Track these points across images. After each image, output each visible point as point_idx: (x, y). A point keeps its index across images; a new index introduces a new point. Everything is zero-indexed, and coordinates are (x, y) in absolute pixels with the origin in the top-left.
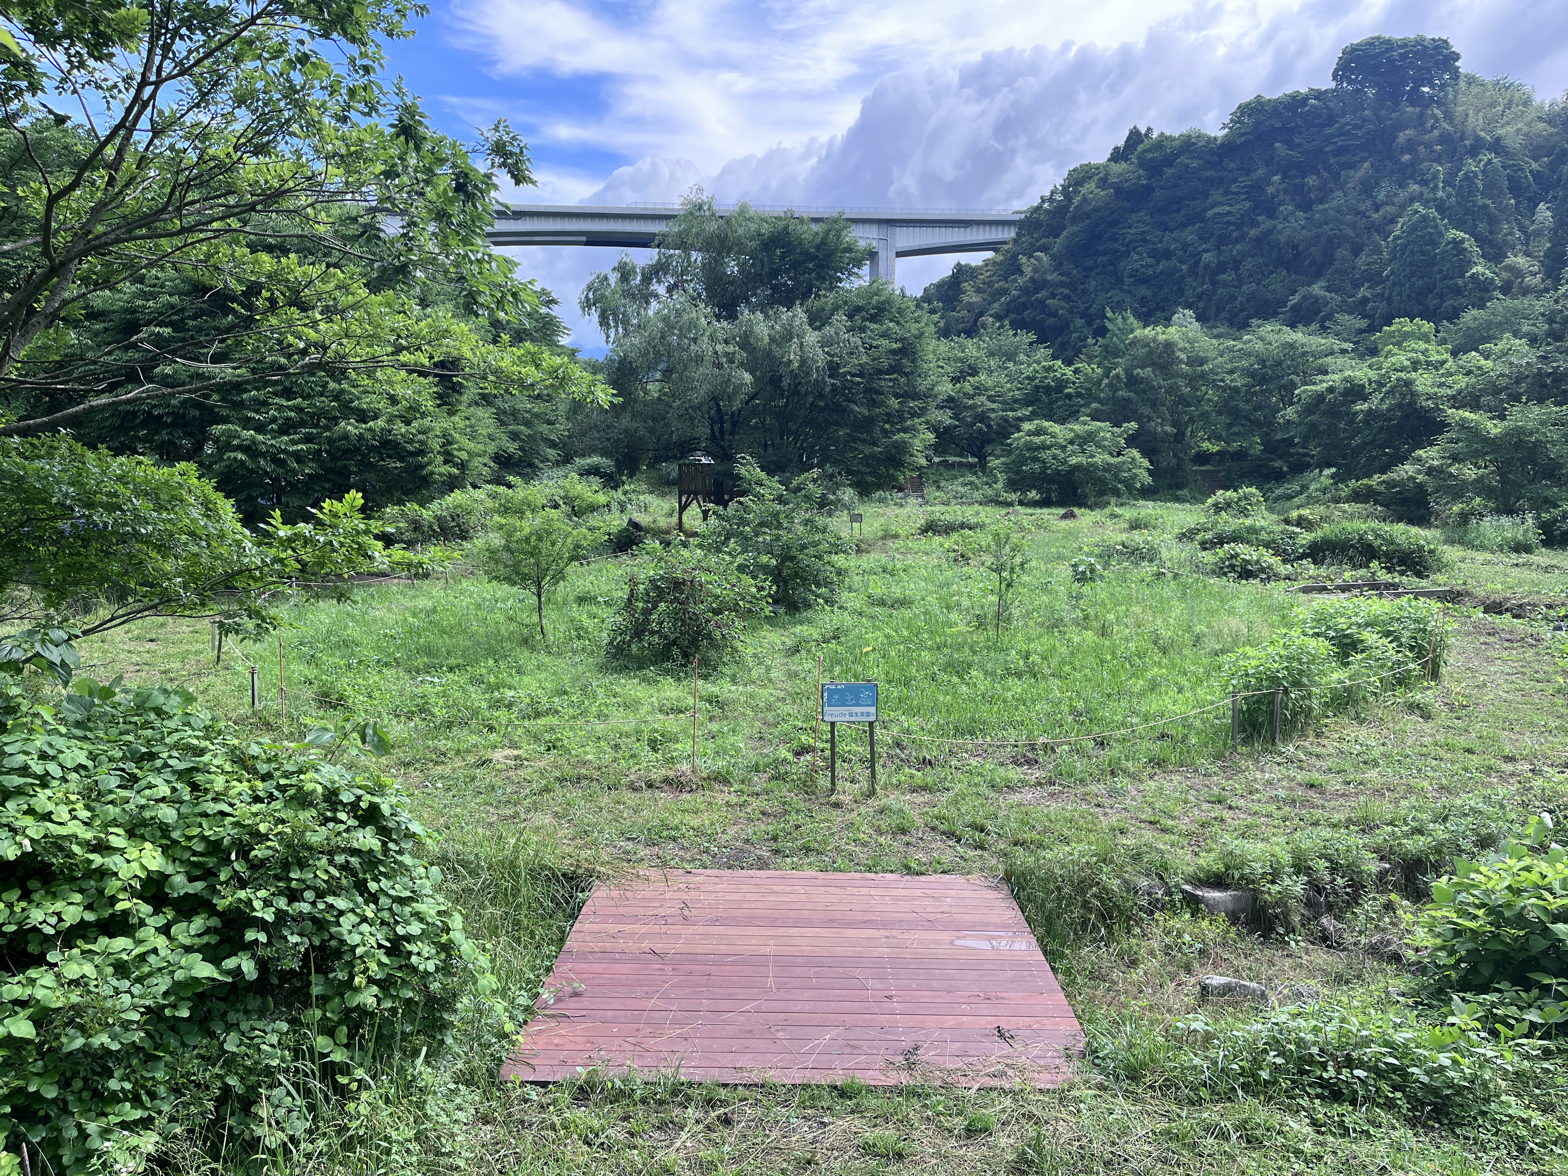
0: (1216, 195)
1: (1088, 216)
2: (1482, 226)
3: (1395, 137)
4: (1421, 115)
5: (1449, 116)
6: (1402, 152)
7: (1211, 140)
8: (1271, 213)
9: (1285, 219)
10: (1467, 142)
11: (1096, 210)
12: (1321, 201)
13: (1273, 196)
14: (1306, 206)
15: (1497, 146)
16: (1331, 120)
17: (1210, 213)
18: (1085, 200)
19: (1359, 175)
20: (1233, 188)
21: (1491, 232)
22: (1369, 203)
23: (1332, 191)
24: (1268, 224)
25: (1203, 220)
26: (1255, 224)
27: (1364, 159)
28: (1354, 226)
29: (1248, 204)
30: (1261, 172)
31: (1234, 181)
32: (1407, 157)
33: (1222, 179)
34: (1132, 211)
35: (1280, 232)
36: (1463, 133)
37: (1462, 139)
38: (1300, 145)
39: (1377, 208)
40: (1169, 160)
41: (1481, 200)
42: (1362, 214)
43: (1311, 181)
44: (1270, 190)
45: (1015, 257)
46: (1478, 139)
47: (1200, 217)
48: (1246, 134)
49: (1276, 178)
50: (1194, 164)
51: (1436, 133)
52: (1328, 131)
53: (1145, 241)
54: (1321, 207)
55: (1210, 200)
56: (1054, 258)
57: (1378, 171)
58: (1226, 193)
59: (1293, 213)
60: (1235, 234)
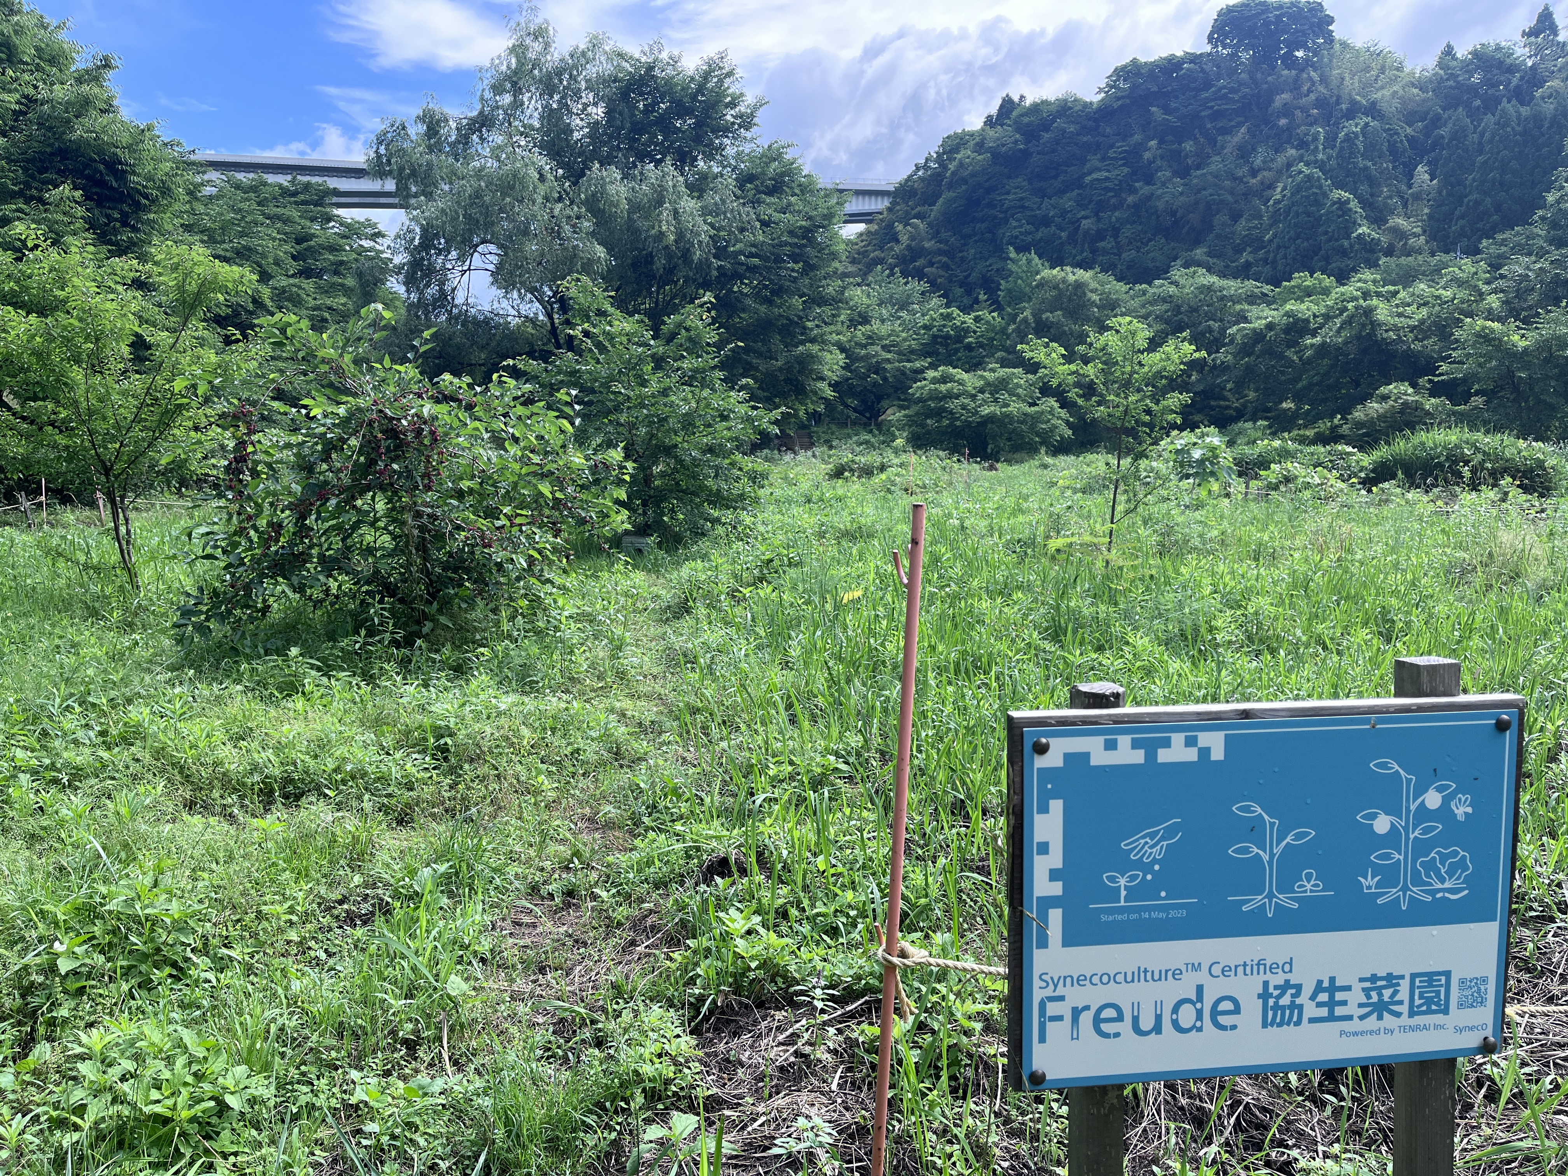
0: (1094, 160)
1: (964, 181)
2: (1363, 188)
3: (1271, 101)
4: (1297, 79)
5: (1324, 80)
6: (1278, 117)
7: (1087, 105)
8: (1149, 180)
9: (1164, 184)
10: (1344, 106)
11: (973, 175)
12: (1198, 167)
13: (1150, 163)
14: (1184, 173)
15: (1373, 110)
16: (1207, 85)
17: (1088, 179)
18: (961, 164)
19: (1236, 139)
20: (1111, 153)
21: (1372, 195)
22: (1246, 169)
23: (1209, 157)
24: (1146, 190)
25: (1081, 186)
26: (1133, 191)
27: (1240, 125)
28: (1232, 193)
29: (1126, 170)
30: (1137, 138)
31: (1112, 146)
32: (1283, 122)
33: (1098, 145)
34: (1009, 177)
35: (1159, 197)
36: (1339, 97)
37: (1338, 103)
38: (1177, 109)
39: (1254, 173)
40: (1046, 126)
41: (1361, 163)
42: (1241, 179)
43: (1188, 146)
44: (1147, 155)
45: (890, 226)
46: (1353, 102)
47: (1077, 183)
48: (1123, 97)
49: (1153, 143)
50: (1072, 129)
51: (1312, 96)
52: (1205, 95)
53: (1023, 207)
54: (1199, 172)
55: (1088, 165)
56: (929, 224)
57: (1254, 136)
58: (1103, 159)
59: (1170, 180)
60: (1113, 201)
